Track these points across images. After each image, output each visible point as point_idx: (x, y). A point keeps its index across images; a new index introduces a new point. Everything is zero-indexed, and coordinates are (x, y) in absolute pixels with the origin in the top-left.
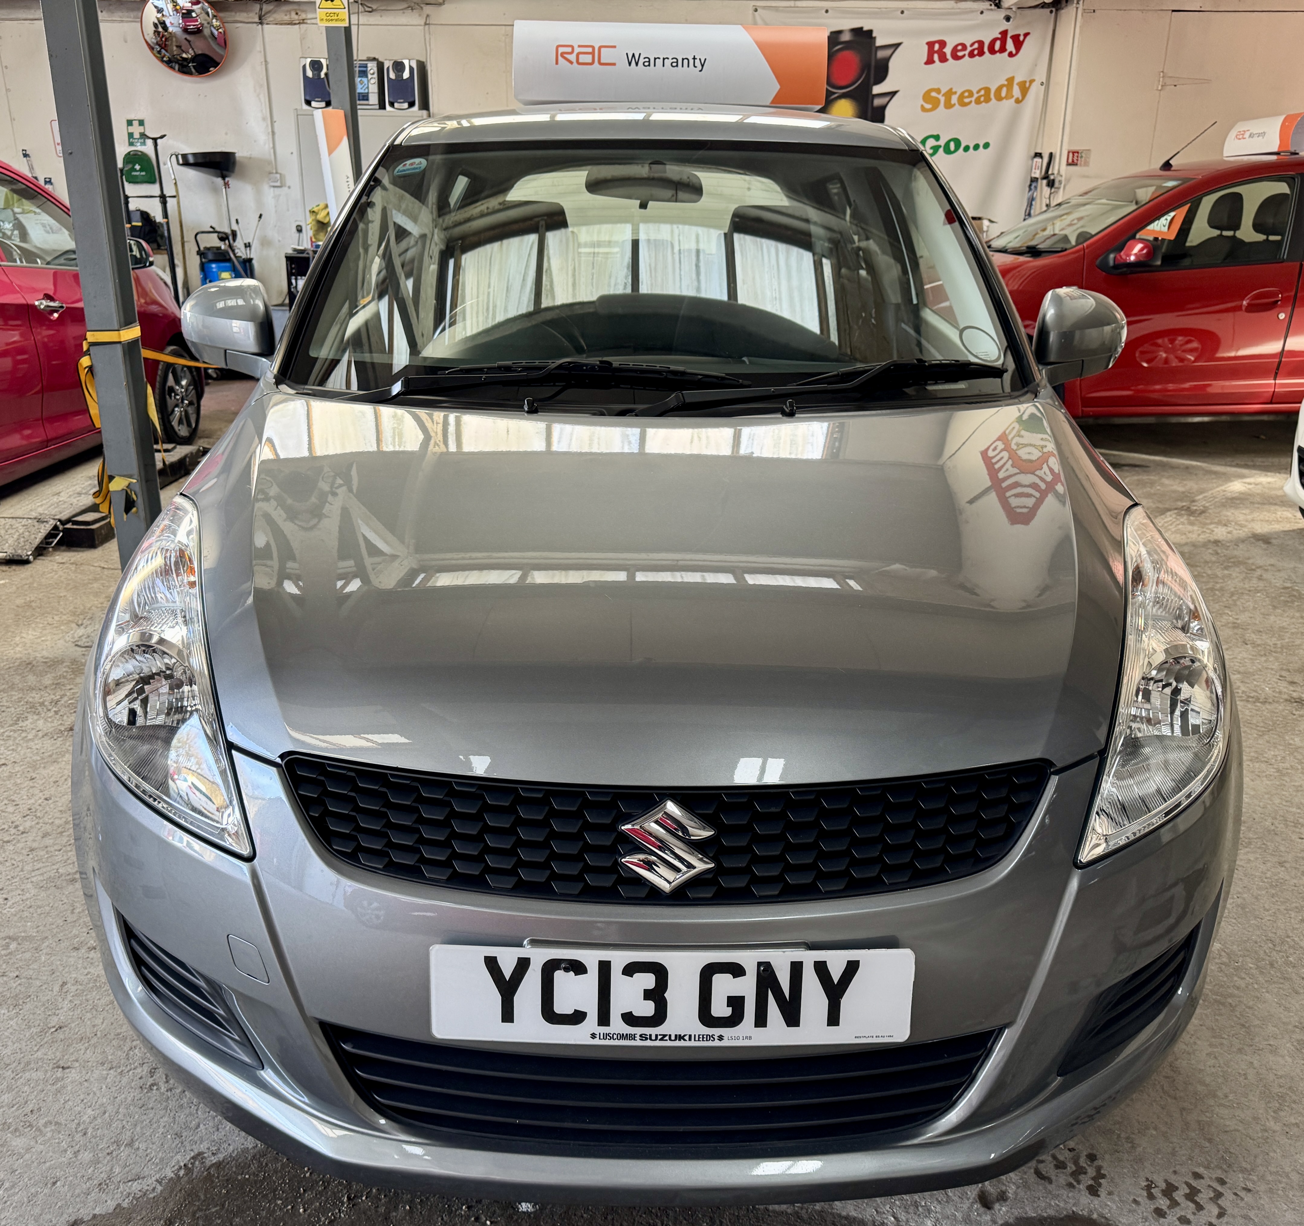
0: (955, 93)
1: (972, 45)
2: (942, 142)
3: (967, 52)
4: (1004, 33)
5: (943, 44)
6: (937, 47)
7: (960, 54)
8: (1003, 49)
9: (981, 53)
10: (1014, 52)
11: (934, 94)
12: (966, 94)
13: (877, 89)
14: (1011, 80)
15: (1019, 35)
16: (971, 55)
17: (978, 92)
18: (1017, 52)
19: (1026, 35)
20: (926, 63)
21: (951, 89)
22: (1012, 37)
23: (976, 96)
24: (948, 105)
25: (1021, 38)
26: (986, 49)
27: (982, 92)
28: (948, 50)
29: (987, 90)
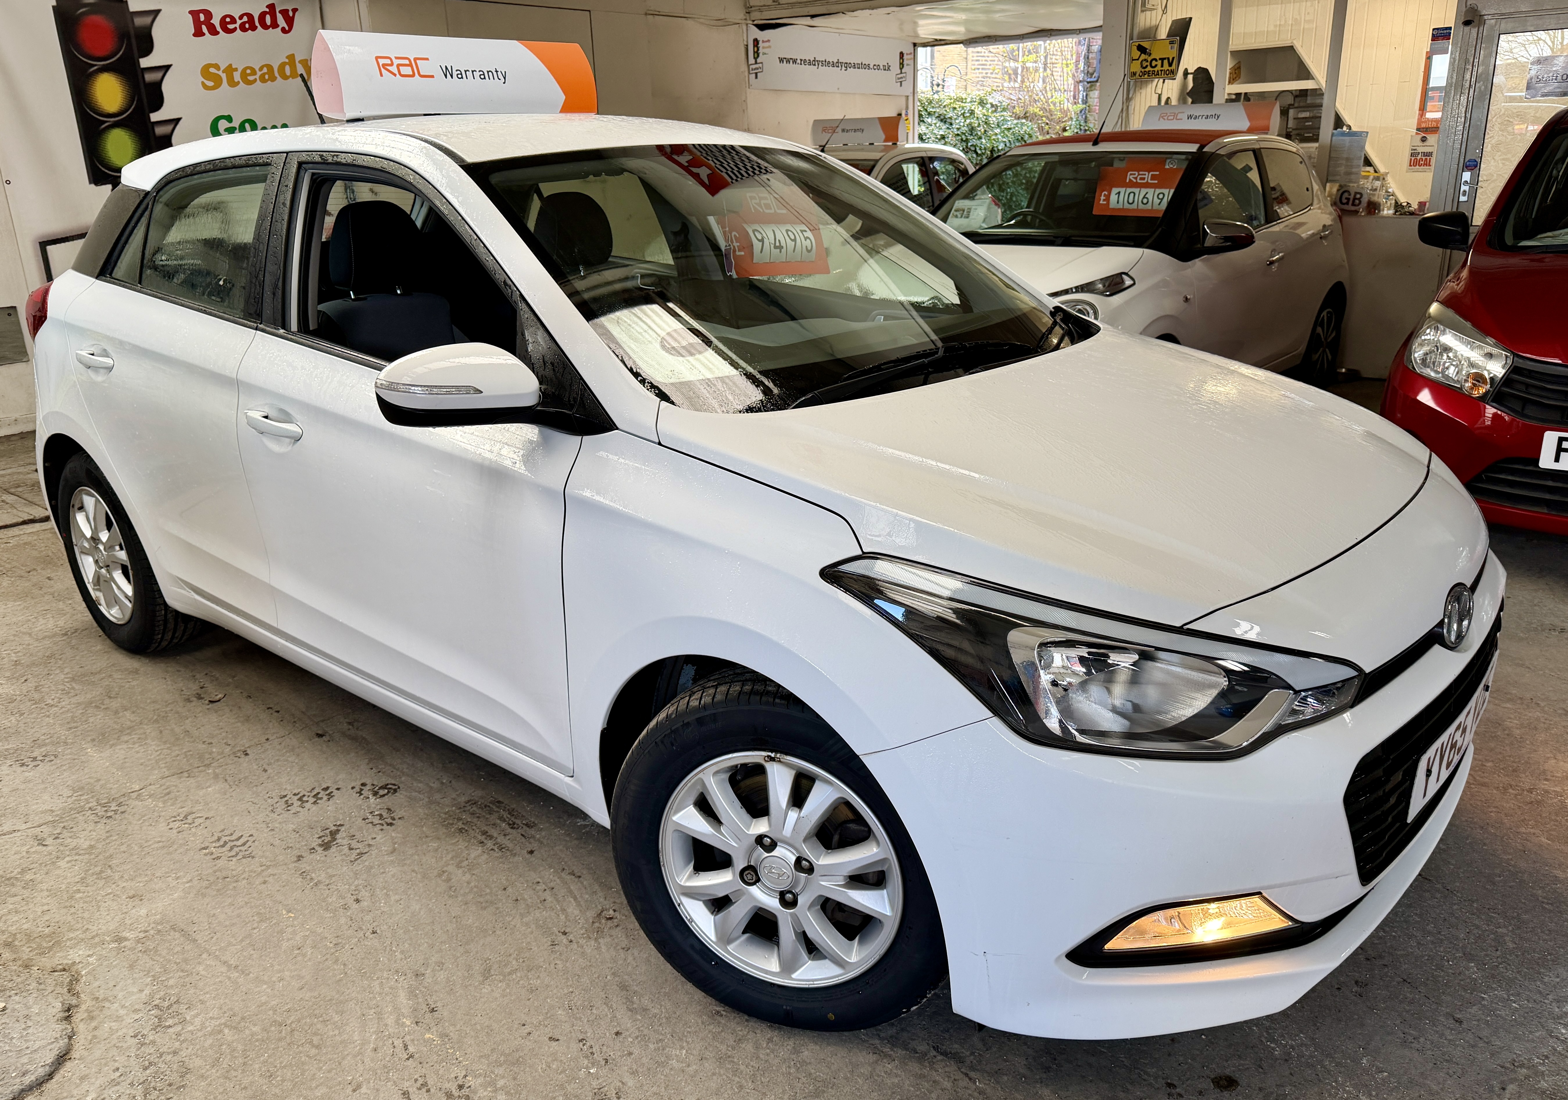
0: (236, 70)
1: (241, 17)
2: (236, 124)
3: (237, 25)
4: (271, 7)
5: (208, 14)
6: (202, 17)
7: (231, 27)
8: (275, 25)
9: (253, 28)
10: (287, 28)
11: (212, 70)
12: (248, 71)
13: (145, 62)
14: (291, 57)
15: (288, 10)
16: (243, 28)
17: (261, 69)
18: (291, 27)
19: (295, 10)
20: (195, 35)
21: (230, 65)
22: (280, 12)
23: (259, 73)
24: (232, 83)
25: (291, 14)
26: (257, 24)
27: (265, 70)
28: (216, 21)
29: (270, 67)
